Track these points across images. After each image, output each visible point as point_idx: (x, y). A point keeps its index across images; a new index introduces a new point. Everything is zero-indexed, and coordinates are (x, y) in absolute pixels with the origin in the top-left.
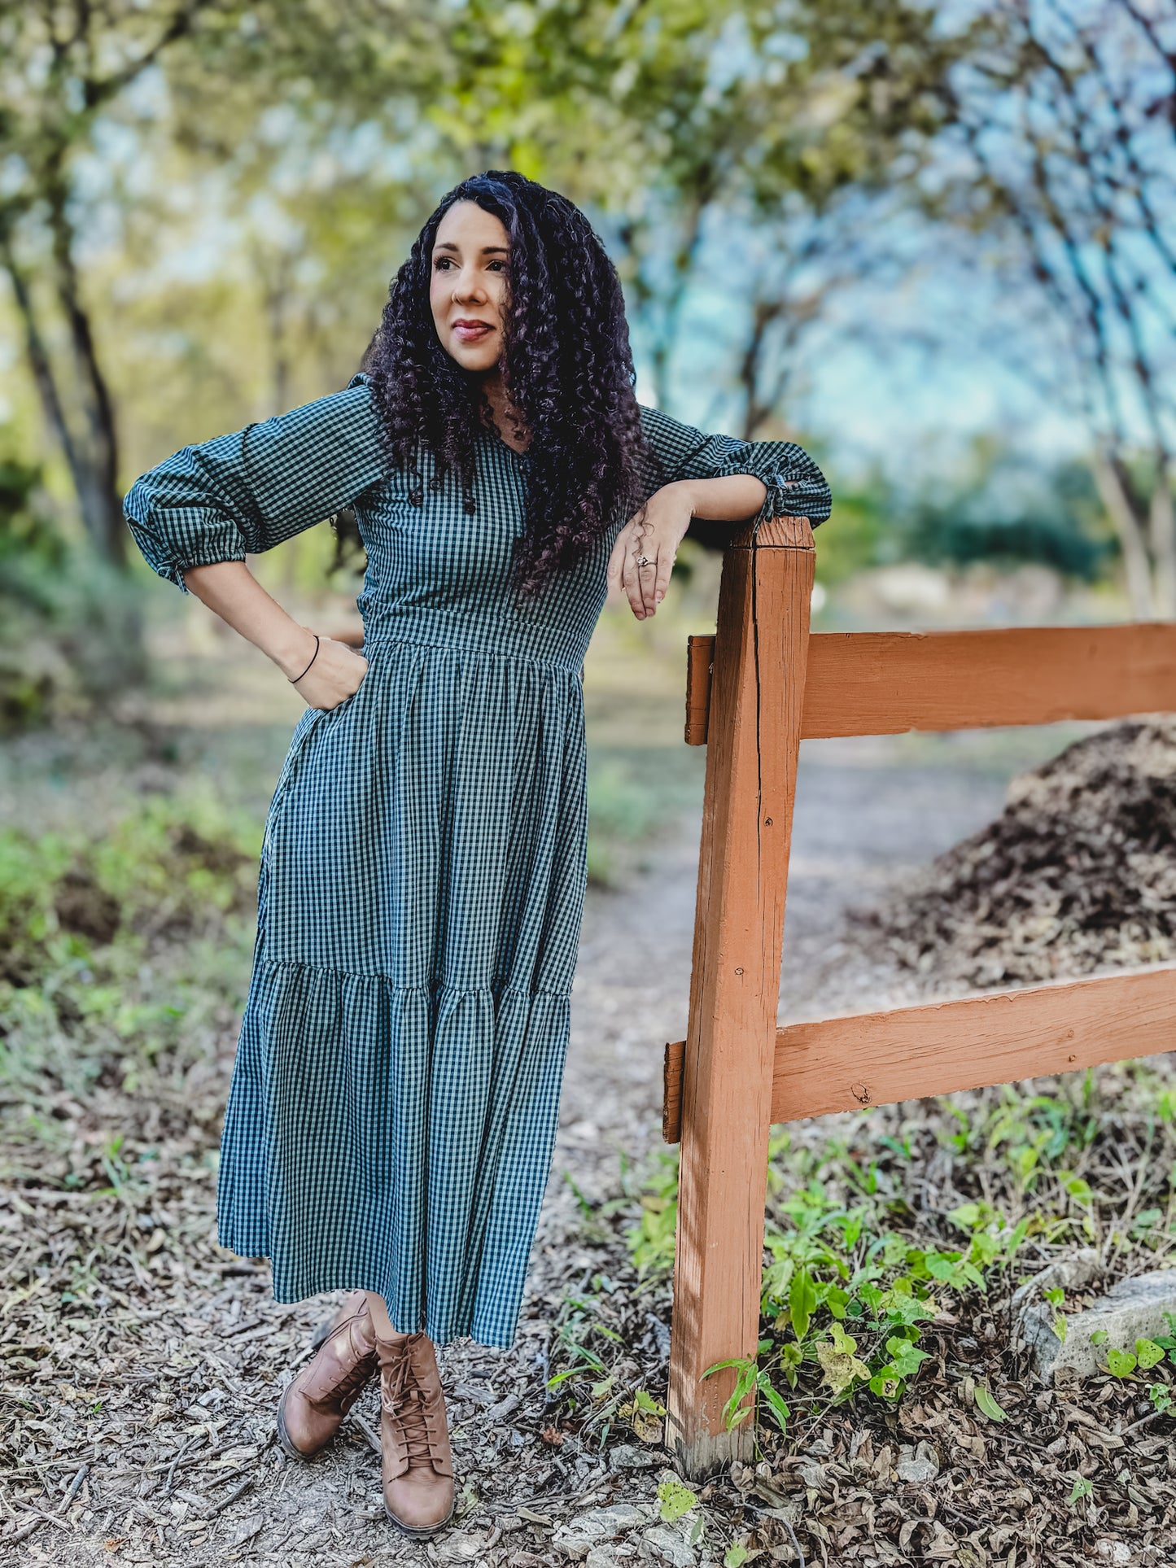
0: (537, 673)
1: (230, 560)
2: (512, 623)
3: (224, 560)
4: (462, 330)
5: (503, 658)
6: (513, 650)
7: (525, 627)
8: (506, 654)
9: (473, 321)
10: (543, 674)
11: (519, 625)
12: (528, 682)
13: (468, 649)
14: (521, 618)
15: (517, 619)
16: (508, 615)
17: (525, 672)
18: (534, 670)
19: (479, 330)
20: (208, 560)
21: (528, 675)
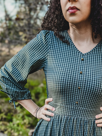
0: (83, 121)
1: (26, 99)
2: (75, 108)
3: (25, 99)
4: (70, 11)
5: (73, 117)
6: (76, 115)
7: (79, 108)
8: (74, 116)
9: (73, 7)
10: (85, 121)
11: (77, 108)
12: (80, 124)
13: (64, 114)
14: (78, 106)
15: (77, 106)
16: (74, 105)
17: (79, 121)
18: (82, 120)
19: (75, 10)
20: (21, 99)
21: (80, 122)
